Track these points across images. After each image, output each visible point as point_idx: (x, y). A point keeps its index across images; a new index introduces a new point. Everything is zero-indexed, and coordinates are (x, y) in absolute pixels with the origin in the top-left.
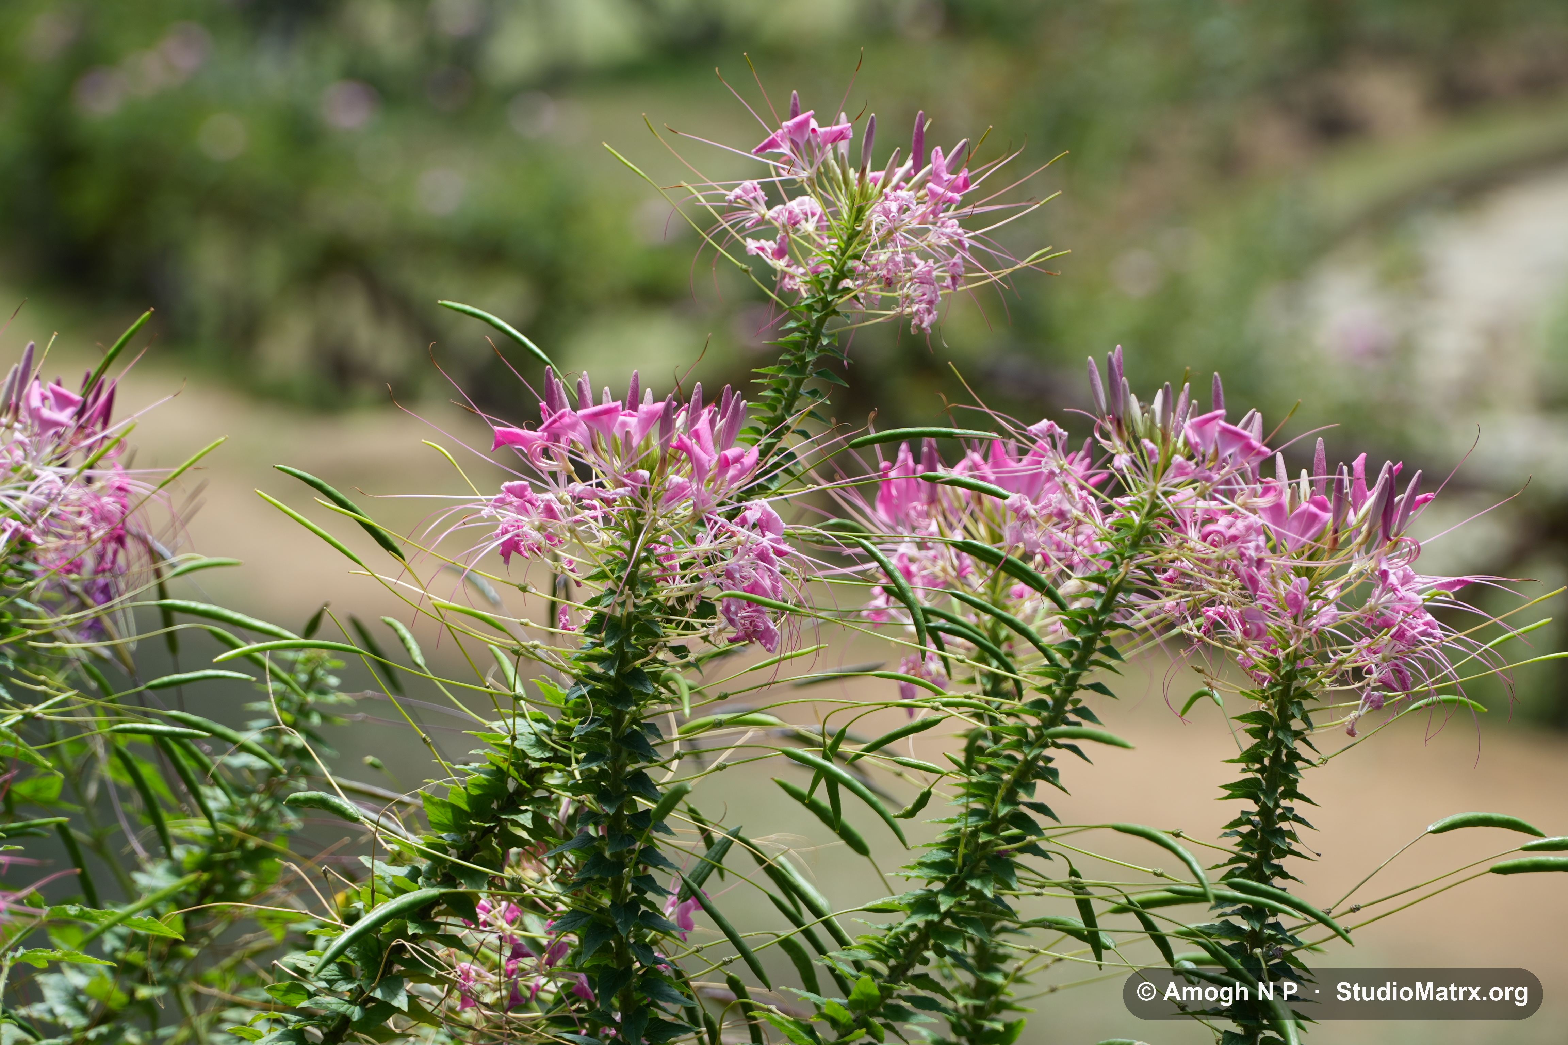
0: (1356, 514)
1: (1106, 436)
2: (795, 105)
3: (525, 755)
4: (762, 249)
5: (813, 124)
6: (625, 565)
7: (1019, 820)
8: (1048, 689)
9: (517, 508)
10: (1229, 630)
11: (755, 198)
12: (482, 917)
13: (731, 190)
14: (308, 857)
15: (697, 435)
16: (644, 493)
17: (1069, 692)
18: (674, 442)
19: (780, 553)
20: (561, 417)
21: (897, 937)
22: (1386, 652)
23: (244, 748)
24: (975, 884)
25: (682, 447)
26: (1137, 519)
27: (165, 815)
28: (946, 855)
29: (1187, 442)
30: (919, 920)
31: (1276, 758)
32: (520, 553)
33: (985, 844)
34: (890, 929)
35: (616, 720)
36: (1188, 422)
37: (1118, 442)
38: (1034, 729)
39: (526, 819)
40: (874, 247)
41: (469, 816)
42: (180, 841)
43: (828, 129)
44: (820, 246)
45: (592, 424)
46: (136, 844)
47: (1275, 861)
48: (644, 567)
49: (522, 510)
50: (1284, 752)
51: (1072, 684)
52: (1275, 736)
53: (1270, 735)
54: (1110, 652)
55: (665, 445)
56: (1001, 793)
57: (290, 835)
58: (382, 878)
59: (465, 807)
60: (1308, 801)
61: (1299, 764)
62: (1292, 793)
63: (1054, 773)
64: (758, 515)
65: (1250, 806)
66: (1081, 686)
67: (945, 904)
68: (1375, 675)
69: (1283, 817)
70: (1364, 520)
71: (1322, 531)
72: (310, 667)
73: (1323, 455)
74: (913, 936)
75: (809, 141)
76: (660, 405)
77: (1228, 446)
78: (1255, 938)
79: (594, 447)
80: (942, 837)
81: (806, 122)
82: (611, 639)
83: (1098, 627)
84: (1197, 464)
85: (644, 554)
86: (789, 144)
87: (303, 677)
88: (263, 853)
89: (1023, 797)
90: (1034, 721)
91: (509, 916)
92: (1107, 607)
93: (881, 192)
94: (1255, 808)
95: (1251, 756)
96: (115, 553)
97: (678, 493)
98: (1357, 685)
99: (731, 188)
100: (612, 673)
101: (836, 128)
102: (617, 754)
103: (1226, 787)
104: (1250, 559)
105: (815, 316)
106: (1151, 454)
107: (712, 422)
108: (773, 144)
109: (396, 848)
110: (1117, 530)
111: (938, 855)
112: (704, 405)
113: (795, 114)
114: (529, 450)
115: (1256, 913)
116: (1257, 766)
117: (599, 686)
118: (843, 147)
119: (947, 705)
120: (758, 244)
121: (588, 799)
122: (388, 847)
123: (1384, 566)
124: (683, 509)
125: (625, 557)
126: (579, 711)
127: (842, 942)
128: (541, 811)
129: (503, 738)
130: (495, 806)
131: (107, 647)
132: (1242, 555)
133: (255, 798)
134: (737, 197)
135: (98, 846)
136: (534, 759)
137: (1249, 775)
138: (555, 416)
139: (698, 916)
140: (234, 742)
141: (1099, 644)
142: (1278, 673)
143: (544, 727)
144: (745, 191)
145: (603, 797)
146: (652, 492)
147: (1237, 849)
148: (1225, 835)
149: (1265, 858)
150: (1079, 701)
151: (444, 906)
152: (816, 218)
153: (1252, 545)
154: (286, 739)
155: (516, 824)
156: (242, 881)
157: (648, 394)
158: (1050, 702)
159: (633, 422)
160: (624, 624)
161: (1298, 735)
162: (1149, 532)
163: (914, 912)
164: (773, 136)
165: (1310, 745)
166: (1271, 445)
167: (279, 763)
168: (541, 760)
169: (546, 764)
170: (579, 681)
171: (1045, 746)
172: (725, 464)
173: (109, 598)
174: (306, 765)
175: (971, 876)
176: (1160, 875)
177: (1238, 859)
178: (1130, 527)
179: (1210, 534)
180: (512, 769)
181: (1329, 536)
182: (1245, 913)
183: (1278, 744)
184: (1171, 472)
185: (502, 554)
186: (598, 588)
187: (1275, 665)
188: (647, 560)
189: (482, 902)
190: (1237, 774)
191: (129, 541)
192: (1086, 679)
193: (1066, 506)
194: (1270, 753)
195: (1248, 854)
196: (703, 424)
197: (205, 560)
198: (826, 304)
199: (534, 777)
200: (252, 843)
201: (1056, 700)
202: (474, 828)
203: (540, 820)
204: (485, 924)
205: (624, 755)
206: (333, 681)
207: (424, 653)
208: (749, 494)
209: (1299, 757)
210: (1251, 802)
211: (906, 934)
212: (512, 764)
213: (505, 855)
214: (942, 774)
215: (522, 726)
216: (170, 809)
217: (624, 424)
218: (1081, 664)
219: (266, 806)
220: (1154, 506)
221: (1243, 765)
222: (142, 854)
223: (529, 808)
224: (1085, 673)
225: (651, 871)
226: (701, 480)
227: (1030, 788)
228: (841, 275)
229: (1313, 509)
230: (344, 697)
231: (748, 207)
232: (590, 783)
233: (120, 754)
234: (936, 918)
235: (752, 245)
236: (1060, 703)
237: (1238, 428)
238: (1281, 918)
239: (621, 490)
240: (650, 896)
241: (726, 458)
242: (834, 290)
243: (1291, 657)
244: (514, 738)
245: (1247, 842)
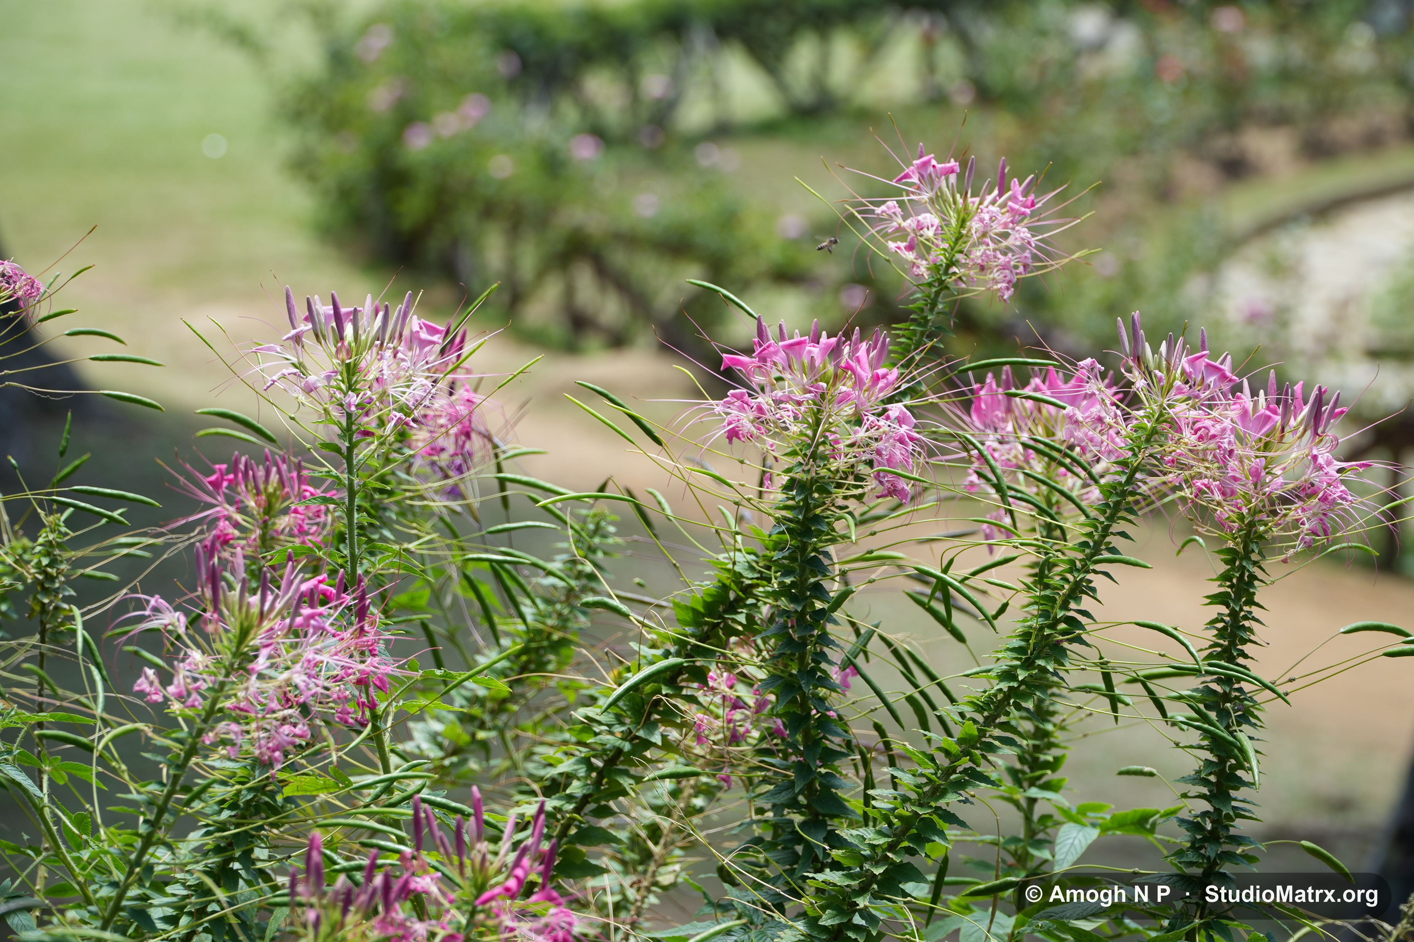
0: (1295, 419)
1: (1129, 371)
2: (922, 152)
3: (741, 575)
4: (899, 248)
5: (934, 162)
6: (809, 446)
7: (1070, 621)
8: (1090, 535)
9: (738, 407)
10: (1211, 495)
11: (894, 213)
12: (711, 684)
13: (879, 206)
14: (593, 646)
15: (858, 360)
16: (823, 396)
17: (1104, 536)
18: (843, 364)
19: (912, 439)
20: (768, 347)
21: (989, 697)
22: (1315, 510)
23: (550, 573)
24: (1041, 662)
25: (848, 367)
26: (1149, 425)
27: (496, 619)
28: (1023, 643)
29: (1183, 372)
30: (1004, 686)
31: (1241, 578)
32: (739, 438)
33: (1048, 635)
34: (985, 692)
35: (803, 548)
36: (1184, 360)
37: (1136, 373)
38: (1080, 560)
39: (742, 618)
40: (974, 245)
41: (704, 615)
42: (508, 634)
43: (943, 165)
44: (937, 246)
45: (788, 351)
46: (477, 637)
47: (1240, 647)
48: (821, 448)
49: (742, 409)
50: (1247, 574)
51: (1106, 531)
52: (1240, 563)
53: (1237, 563)
54: (1131, 511)
55: (837, 366)
56: (1059, 601)
57: (581, 631)
58: (645, 657)
59: (701, 610)
60: (1262, 607)
61: (1256, 583)
62: (1251, 602)
63: (1094, 590)
64: (897, 414)
65: (1224, 610)
66: (1112, 533)
67: (1022, 675)
68: (1307, 526)
69: (1246, 618)
70: (1300, 424)
71: (1273, 428)
72: (596, 519)
73: (1274, 381)
74: (1000, 696)
75: (930, 175)
76: (834, 340)
77: (1211, 375)
78: (1226, 697)
79: (790, 367)
80: (1020, 630)
81: (929, 161)
82: (800, 495)
83: (1123, 494)
84: (1190, 387)
85: (821, 440)
86: (917, 175)
87: (592, 527)
88: (564, 642)
89: (1073, 605)
90: (1081, 556)
91: (729, 683)
92: (1130, 480)
93: (978, 208)
94: (1227, 611)
95: (1225, 577)
96: (464, 442)
97: (844, 398)
98: (1295, 532)
99: (878, 204)
100: (800, 517)
101: (948, 165)
102: (803, 570)
103: (1208, 597)
104: (1225, 450)
105: (934, 290)
106: (1160, 380)
107: (868, 351)
108: (907, 176)
109: (655, 637)
110: (1136, 431)
111: (1017, 643)
112: (861, 341)
113: (921, 157)
114: (746, 370)
115: (1227, 680)
116: (1228, 583)
117: (792, 525)
118: (953, 178)
119: (1022, 544)
120: (896, 245)
121: (783, 603)
122: (649, 637)
123: (1315, 452)
124: (848, 410)
125: (809, 441)
126: (778, 546)
127: (952, 700)
128: (752, 612)
129: (727, 564)
130: (721, 609)
131: (460, 505)
132: (1219, 447)
133: (558, 606)
134: (883, 212)
135: (451, 638)
136: (747, 578)
137: (1222, 590)
138: (764, 346)
139: (856, 681)
140: (544, 569)
141: (1123, 505)
142: (1243, 522)
143: (753, 557)
144: (888, 208)
145: (793, 599)
146: (828, 397)
147: (1214, 639)
148: (1207, 629)
149: (1233, 644)
150: (1110, 543)
151: (685, 676)
152: (934, 228)
153: (1226, 440)
154: (580, 567)
155: (735, 621)
156: (549, 662)
157: (824, 333)
158: (1092, 544)
159: (816, 351)
160: (808, 485)
161: (1255, 563)
162: (1157, 433)
163: (1001, 681)
164: (907, 171)
165: (1263, 570)
166: (1240, 376)
167: (573, 583)
168: (752, 579)
169: (755, 581)
170: (778, 521)
171: (1088, 572)
172: (877, 378)
173: (462, 473)
174: (594, 585)
175: (1038, 657)
176: (1164, 656)
177: (1216, 645)
178: (1144, 429)
179: (1199, 429)
180: (733, 585)
181: (1278, 434)
182: (1219, 681)
183: (1243, 569)
184: (1173, 392)
185: (728, 437)
186: (792, 461)
187: (1241, 517)
188: (824, 443)
189: (711, 674)
190: (1215, 588)
191: (473, 435)
192: (1116, 528)
193: (1103, 414)
194: (1237, 575)
195: (1221, 642)
196: (862, 352)
197: (524, 449)
198: (941, 282)
199: (747, 590)
200: (555, 637)
201: (1095, 542)
202: (707, 623)
203: (750, 618)
204: (712, 689)
205: (808, 571)
206: (612, 529)
207: (673, 511)
208: (891, 400)
209: (1256, 578)
210: (1224, 607)
211: (995, 695)
212: (733, 581)
213: (728, 641)
214: (1018, 591)
215: (739, 557)
216: (500, 615)
217: (810, 352)
218: (1112, 518)
219: (566, 611)
220: (1161, 415)
221: (1219, 583)
222: (481, 643)
223: (744, 611)
224: (1114, 525)
225: (826, 650)
226: (861, 389)
227: (1078, 600)
228: (951, 263)
229: (1268, 413)
230: (619, 540)
231: (890, 218)
232: (784, 591)
233: (467, 577)
234: (1015, 685)
235: (892, 245)
236: (1098, 544)
237: (1217, 364)
238: (1243, 685)
239: (808, 395)
240: (824, 666)
241: (878, 375)
242: (946, 273)
243: (1252, 510)
244: (734, 563)
245: (1221, 633)
